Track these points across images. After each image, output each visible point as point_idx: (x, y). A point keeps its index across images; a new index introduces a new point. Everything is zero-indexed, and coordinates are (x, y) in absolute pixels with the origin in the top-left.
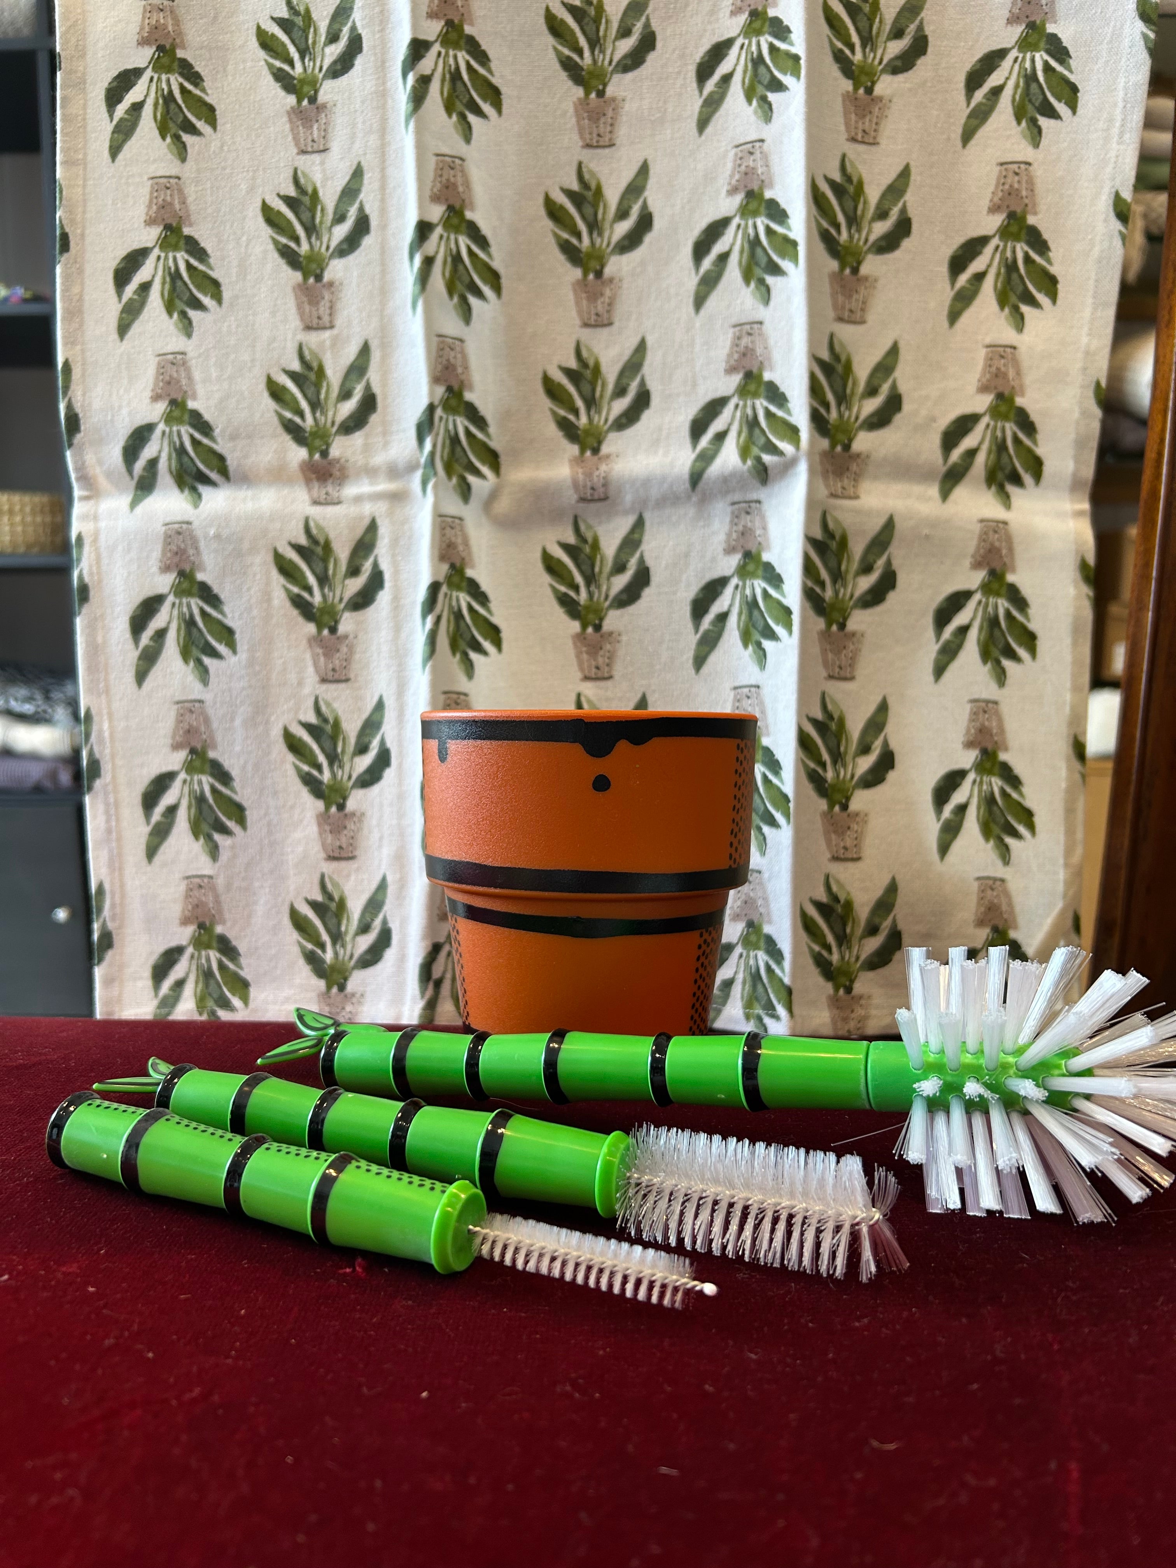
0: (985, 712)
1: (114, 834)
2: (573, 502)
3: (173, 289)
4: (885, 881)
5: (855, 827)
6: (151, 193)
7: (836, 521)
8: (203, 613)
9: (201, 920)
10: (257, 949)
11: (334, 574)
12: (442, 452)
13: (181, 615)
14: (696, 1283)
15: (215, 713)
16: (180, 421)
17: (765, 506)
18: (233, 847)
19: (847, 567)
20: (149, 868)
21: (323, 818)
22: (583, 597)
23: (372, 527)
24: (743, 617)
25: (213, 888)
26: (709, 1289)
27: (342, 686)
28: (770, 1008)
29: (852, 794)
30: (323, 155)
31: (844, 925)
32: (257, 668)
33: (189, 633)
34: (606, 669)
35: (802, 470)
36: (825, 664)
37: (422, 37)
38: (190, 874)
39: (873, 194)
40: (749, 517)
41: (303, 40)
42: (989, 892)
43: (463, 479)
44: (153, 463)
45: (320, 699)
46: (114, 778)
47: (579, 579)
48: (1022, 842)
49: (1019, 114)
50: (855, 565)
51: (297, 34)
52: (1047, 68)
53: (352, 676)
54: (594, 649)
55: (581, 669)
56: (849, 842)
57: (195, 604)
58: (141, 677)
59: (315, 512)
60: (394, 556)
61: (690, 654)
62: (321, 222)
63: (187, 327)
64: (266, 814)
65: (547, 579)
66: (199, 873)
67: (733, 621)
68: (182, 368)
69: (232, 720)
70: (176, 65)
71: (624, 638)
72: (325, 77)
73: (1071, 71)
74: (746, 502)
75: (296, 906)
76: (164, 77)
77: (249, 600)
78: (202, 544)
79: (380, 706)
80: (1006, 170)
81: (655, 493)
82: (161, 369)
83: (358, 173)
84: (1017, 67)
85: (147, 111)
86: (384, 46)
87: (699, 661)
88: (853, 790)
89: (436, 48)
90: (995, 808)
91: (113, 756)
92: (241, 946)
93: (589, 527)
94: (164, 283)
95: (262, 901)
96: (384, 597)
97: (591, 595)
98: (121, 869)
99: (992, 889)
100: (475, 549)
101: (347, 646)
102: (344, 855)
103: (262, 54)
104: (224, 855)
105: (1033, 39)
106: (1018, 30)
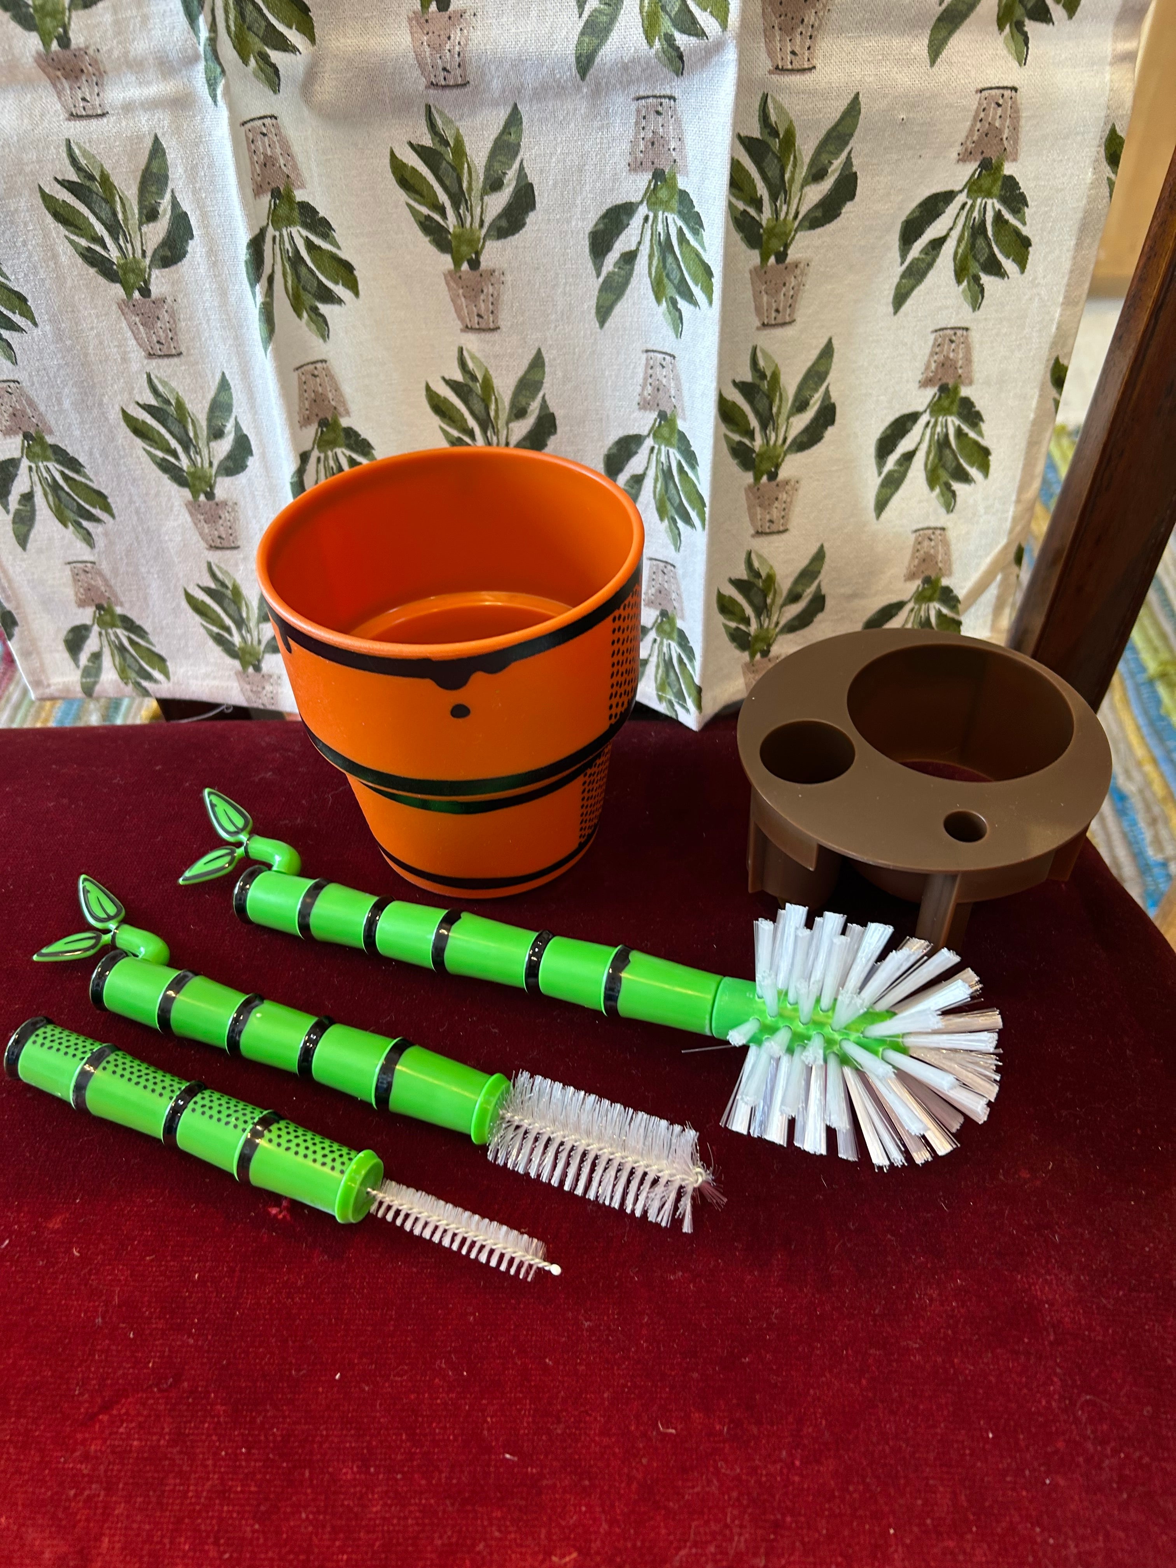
0: (952, 341)
2: (421, 88)
4: (814, 550)
5: (783, 496)
7: (780, 108)
9: (97, 602)
10: (162, 628)
11: (126, 219)
12: (227, 20)
14: (546, 1264)
15: (37, 394)
17: (681, 105)
18: (106, 534)
19: (793, 173)
20: (26, 556)
21: (193, 507)
22: (451, 222)
23: (157, 150)
24: (655, 262)
25: (100, 573)
26: (556, 1270)
27: (176, 360)
28: (681, 699)
29: (783, 460)
31: (765, 597)
32: (69, 342)
34: (491, 317)
35: (731, 55)
36: (758, 310)
38: (70, 560)
40: (660, 119)
42: (926, 543)
43: (264, 58)
45: (153, 377)
47: (443, 198)
48: (973, 485)
50: (802, 172)
53: (183, 348)
54: (473, 292)
55: (461, 318)
56: (775, 514)
59: (76, 130)
60: (195, 192)
61: (590, 304)
64: (131, 502)
65: (402, 196)
66: (80, 559)
67: (642, 264)
69: (59, 402)
71: (508, 278)
74: (655, 97)
75: (190, 591)
77: (30, 256)
79: (224, 385)
81: (530, 80)
87: (603, 313)
88: (785, 455)
90: (947, 452)
92: (147, 626)
93: (448, 122)
95: (154, 585)
96: (195, 248)
97: (460, 219)
99: (931, 540)
100: (300, 158)
101: (167, 312)
102: (225, 544)
104: (100, 542)
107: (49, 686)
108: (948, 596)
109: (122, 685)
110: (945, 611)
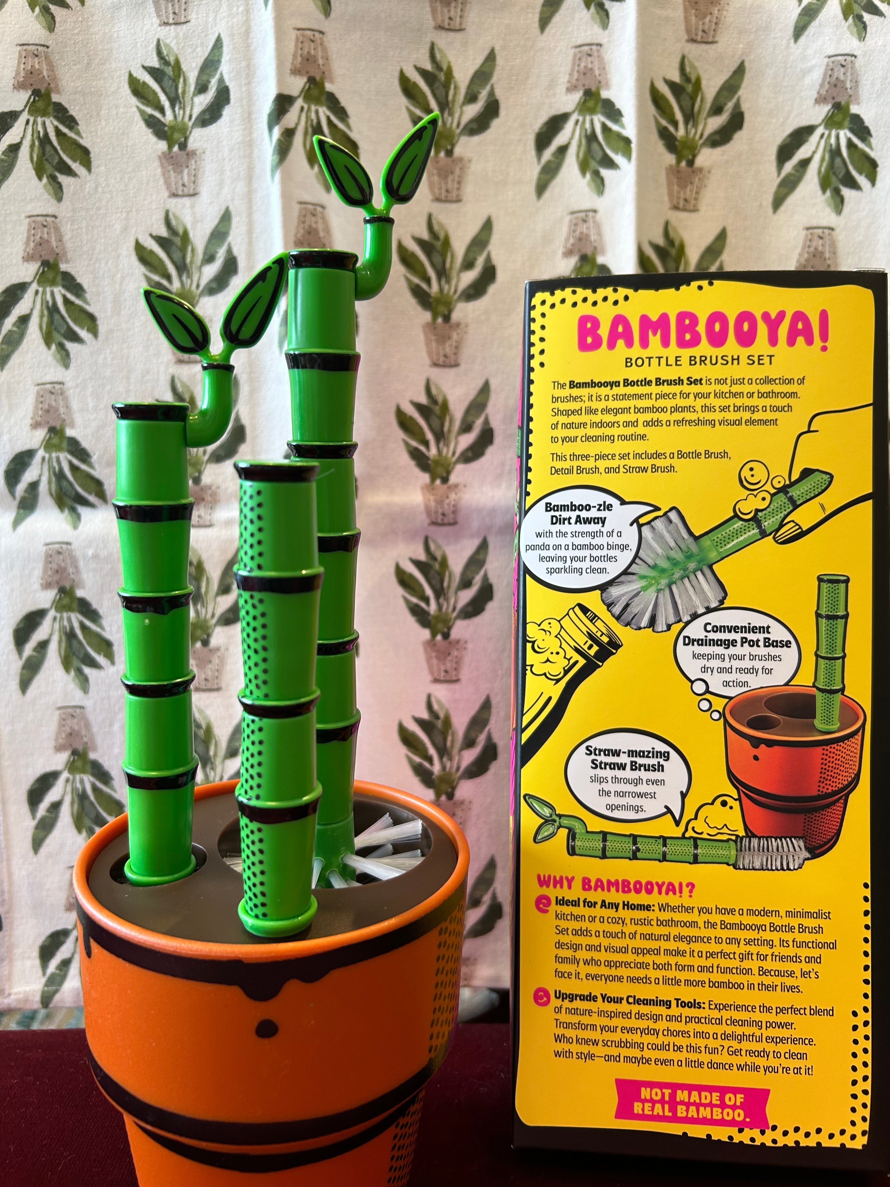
2: (425, 525)
3: (51, 322)
6: (29, 231)
8: (83, 627)
11: (207, 592)
13: (62, 629)
15: (95, 718)
16: (59, 448)
20: (35, 860)
27: (213, 695)
30: (193, 198)
33: (69, 645)
34: (454, 673)
37: (286, 92)
39: (693, 255)
41: (173, 89)
44: (34, 486)
47: (429, 592)
49: (824, 184)
51: (167, 83)
52: (851, 145)
53: (223, 685)
54: (443, 655)
55: (432, 673)
57: (76, 618)
58: (25, 684)
62: (192, 262)
63: (65, 358)
65: (400, 591)
68: (61, 397)
69: (111, 725)
70: (51, 109)
71: (470, 646)
72: (194, 125)
73: (871, 148)
76: (39, 120)
78: (81, 564)
80: (811, 234)
82: (40, 398)
83: (226, 217)
84: (823, 142)
85: (24, 152)
86: (250, 99)
89: (300, 102)
93: (439, 546)
94: (42, 316)
98: (8, 860)
101: (219, 657)
103: (134, 101)
105: (838, 118)
106: (825, 109)
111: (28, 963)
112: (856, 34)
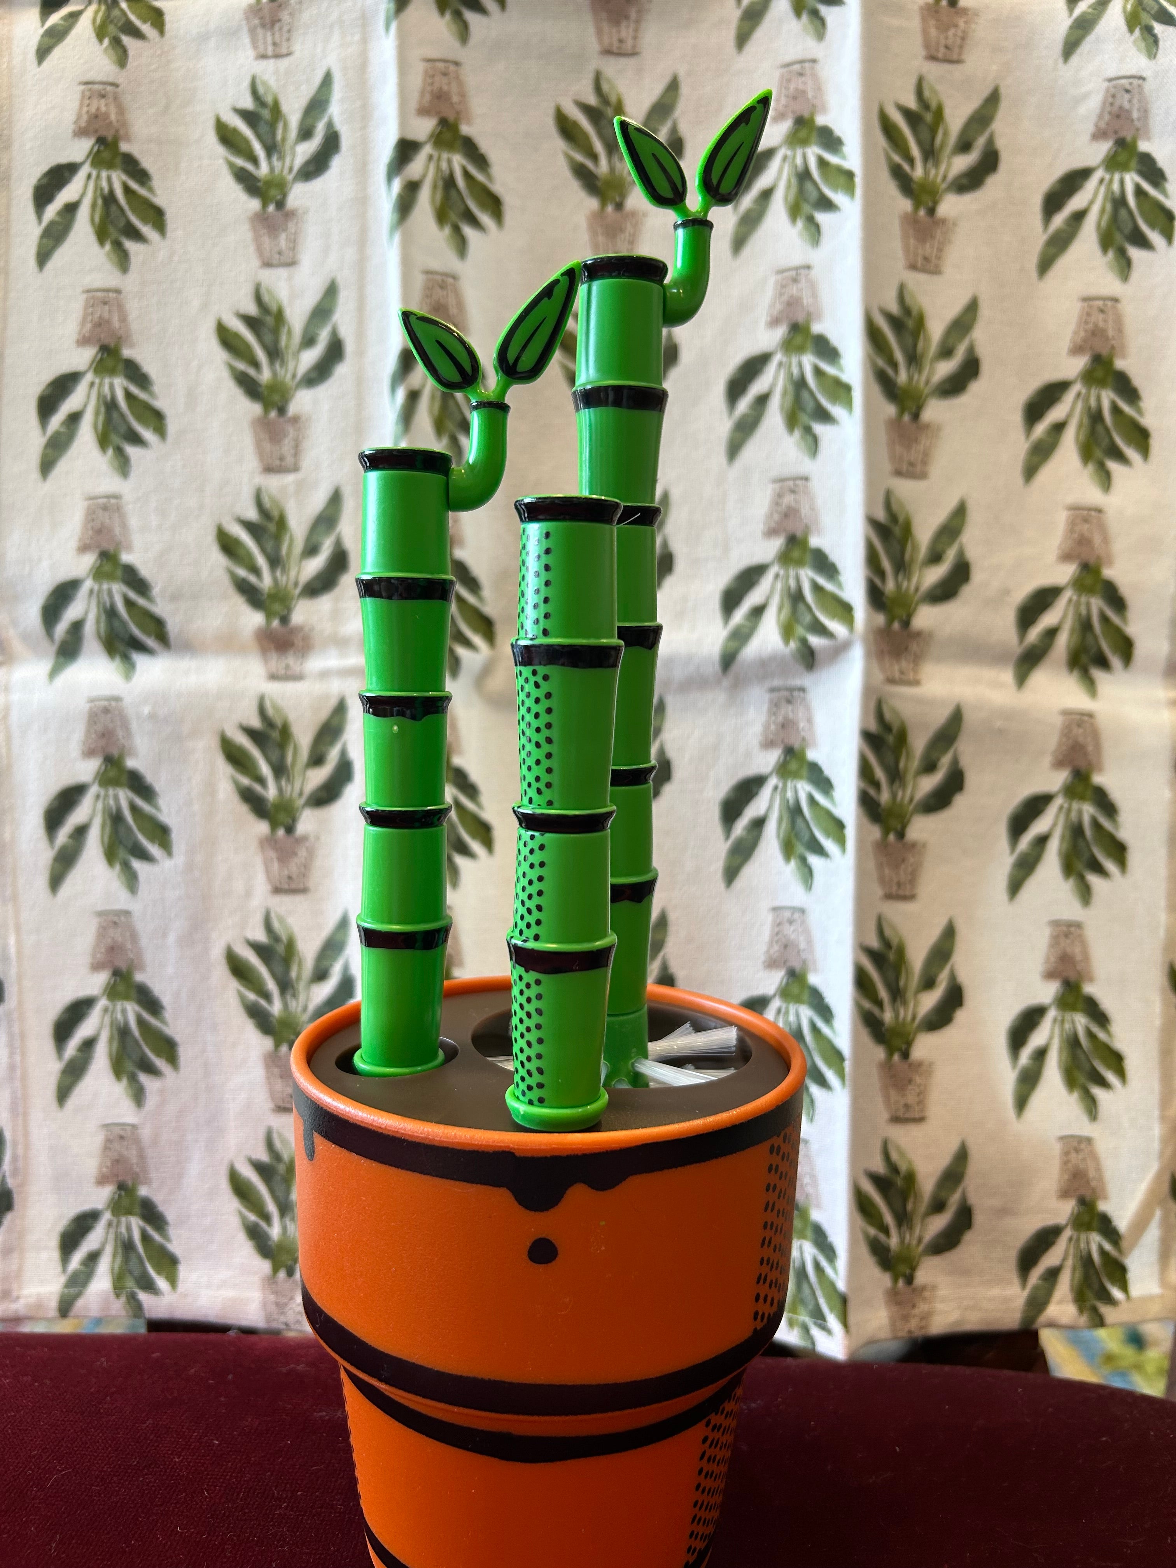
0: (1067, 936)
1: (19, 1072)
3: (108, 421)
4: (952, 1147)
5: (918, 1079)
6: (86, 308)
7: (894, 711)
8: (134, 808)
9: (121, 1179)
10: (188, 1217)
11: (293, 764)
13: (107, 810)
15: (144, 927)
16: (110, 577)
17: (811, 695)
18: (162, 1091)
19: (907, 765)
20: (60, 1114)
21: (270, 1059)
23: (339, 709)
24: (784, 826)
25: (137, 1141)
27: (299, 897)
28: (818, 1316)
29: (914, 1039)
30: (291, 269)
31: (905, 1202)
32: (197, 874)
33: (115, 831)
35: (857, 656)
36: (882, 881)
37: (411, 136)
38: (109, 1122)
39: (936, 329)
40: (791, 707)
41: (270, 136)
42: (1074, 1155)
44: (77, 627)
45: (271, 913)
46: (20, 1003)
48: (1111, 1092)
49: (1106, 242)
50: (915, 763)
51: (263, 128)
52: (1139, 192)
53: (311, 885)
56: (910, 1098)
57: (124, 796)
58: (56, 881)
59: (272, 689)
61: (718, 866)
62: (287, 347)
63: (123, 465)
64: (202, 1052)
66: (120, 1121)
67: (770, 827)
68: (117, 514)
69: (165, 935)
70: (118, 160)
72: (295, 179)
73: (1166, 195)
74: (787, 689)
75: (238, 1167)
76: (104, 174)
77: (189, 793)
78: (134, 726)
79: (343, 923)
80: (1090, 307)
81: (678, 673)
82: (91, 515)
83: (331, 291)
84: (1102, 189)
85: (83, 214)
86: (365, 145)
87: (731, 874)
88: (916, 1033)
89: (427, 150)
90: (1079, 1052)
91: (20, 977)
92: (170, 1213)
94: (97, 414)
95: (196, 1158)
96: (351, 792)
98: (25, 1114)
99: (1077, 1151)
101: (307, 849)
103: (221, 151)
104: (151, 1100)
105: (1122, 157)
106: (1105, 147)
107: (18, 1298)
108: (1106, 1227)
109: (112, 1296)
110: (1108, 1247)
111: (44, 1255)
112: (1144, 51)
